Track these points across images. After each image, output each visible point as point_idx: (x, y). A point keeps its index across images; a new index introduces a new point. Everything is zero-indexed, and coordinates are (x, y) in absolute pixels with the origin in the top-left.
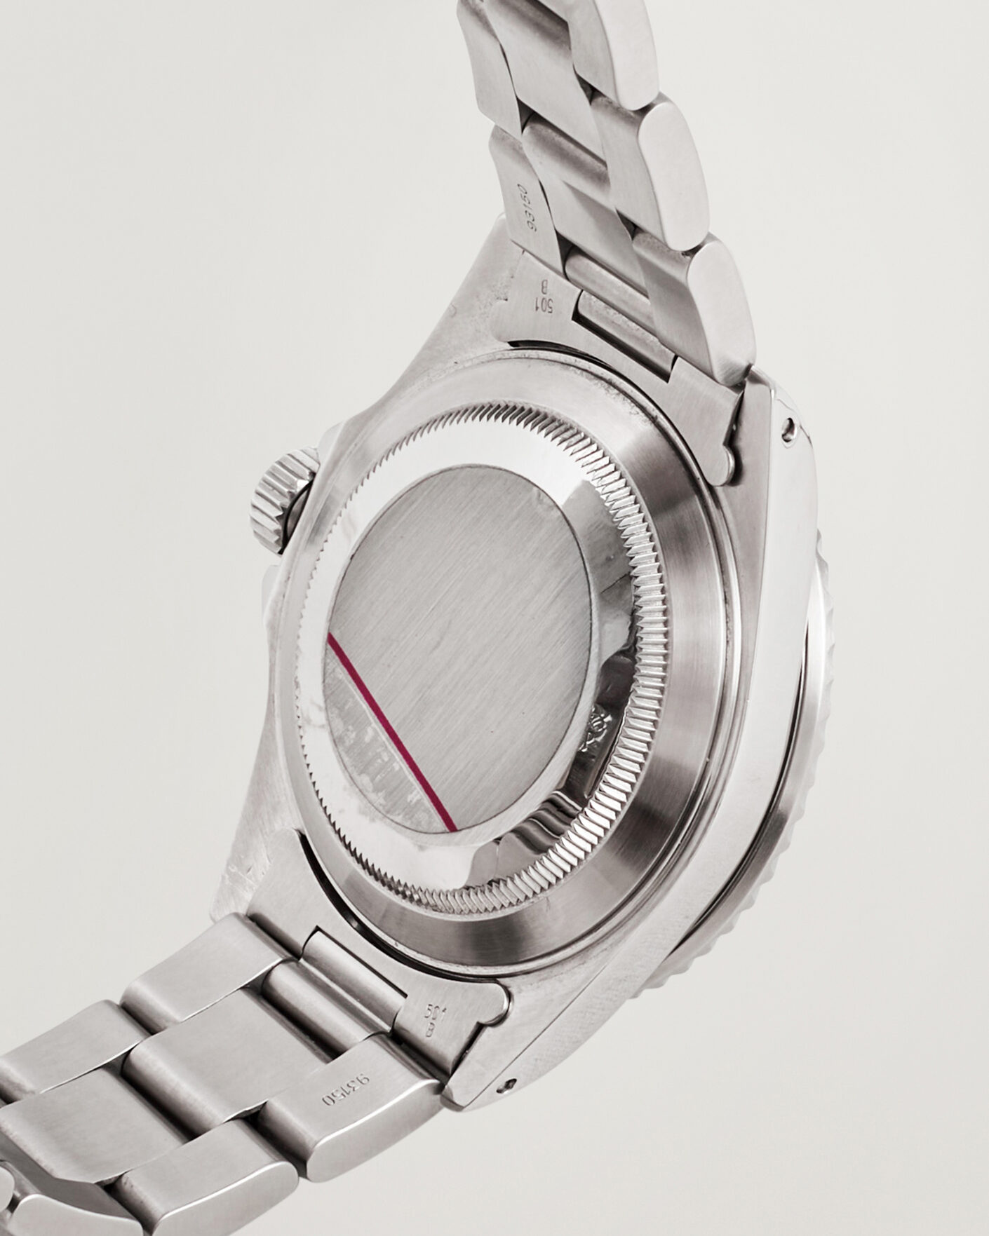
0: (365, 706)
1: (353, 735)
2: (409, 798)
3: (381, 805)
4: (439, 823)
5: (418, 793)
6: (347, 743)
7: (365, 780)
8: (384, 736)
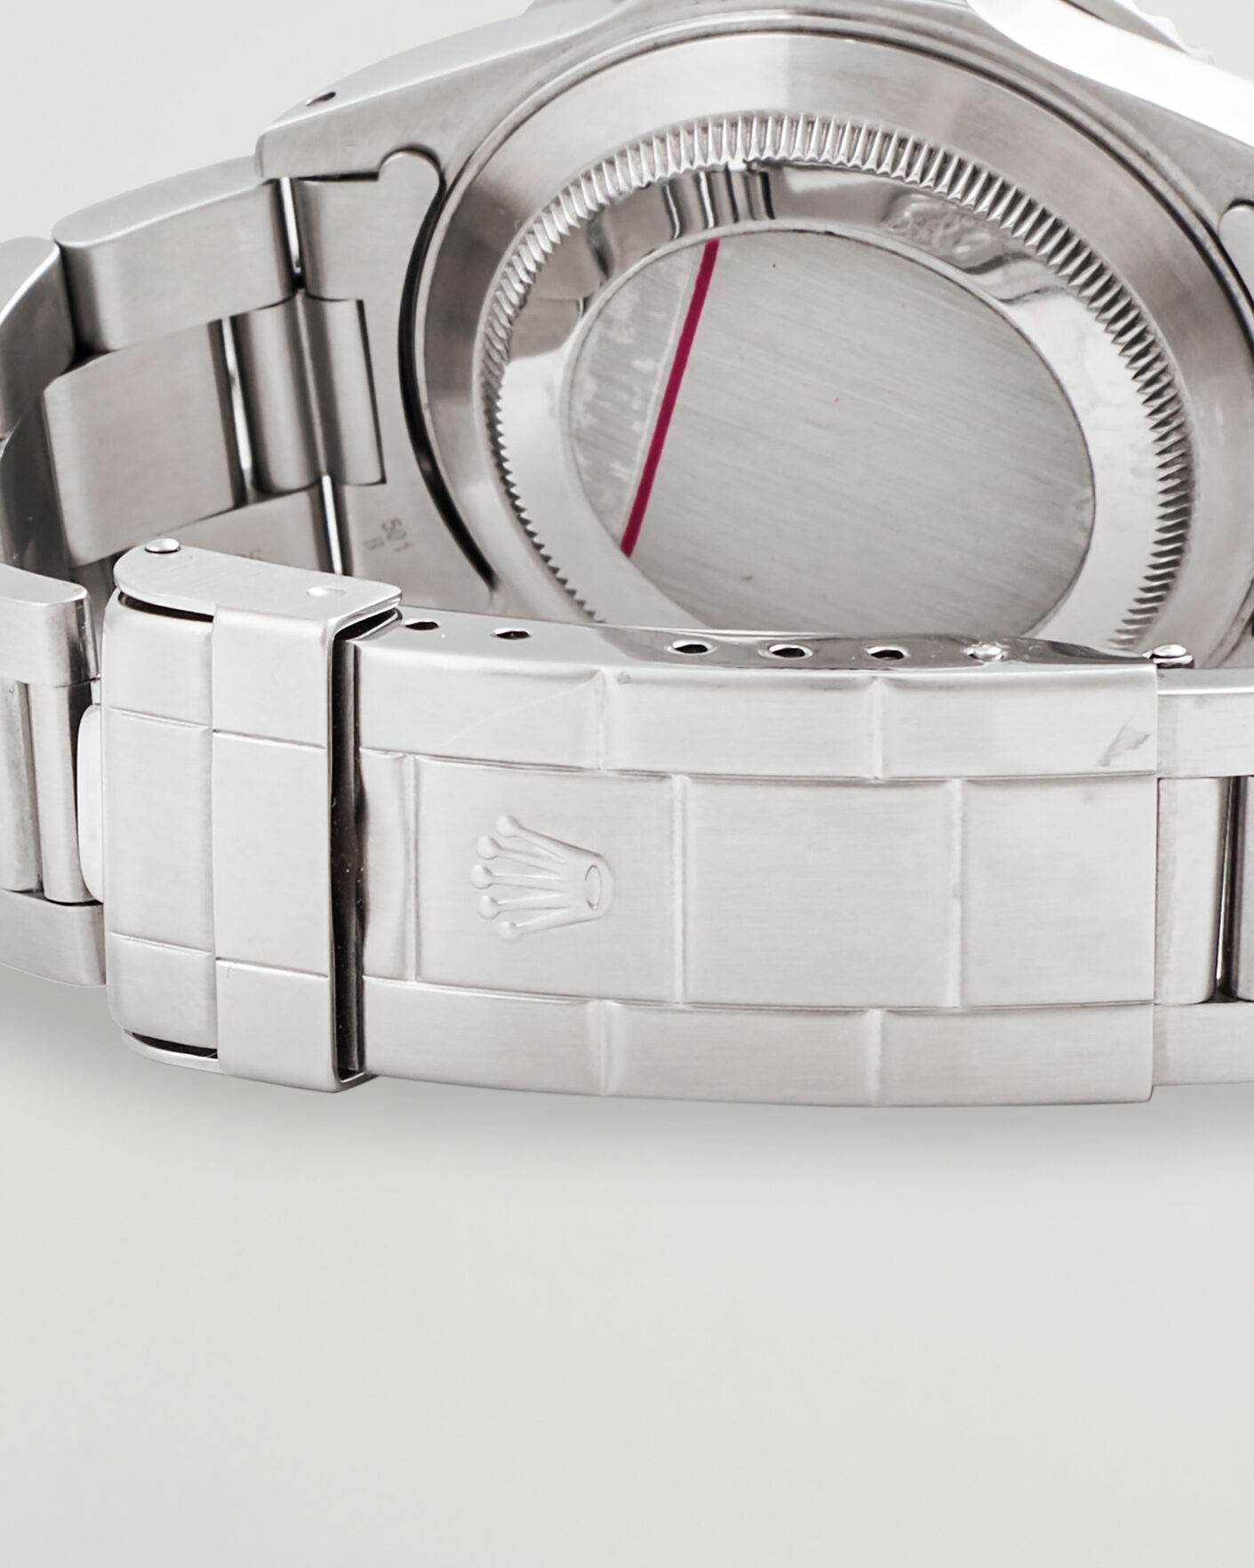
0: (673, 340)
1: (628, 340)
2: (616, 465)
3: (578, 423)
4: (620, 525)
5: (633, 476)
6: (611, 335)
7: (590, 385)
8: (658, 391)
